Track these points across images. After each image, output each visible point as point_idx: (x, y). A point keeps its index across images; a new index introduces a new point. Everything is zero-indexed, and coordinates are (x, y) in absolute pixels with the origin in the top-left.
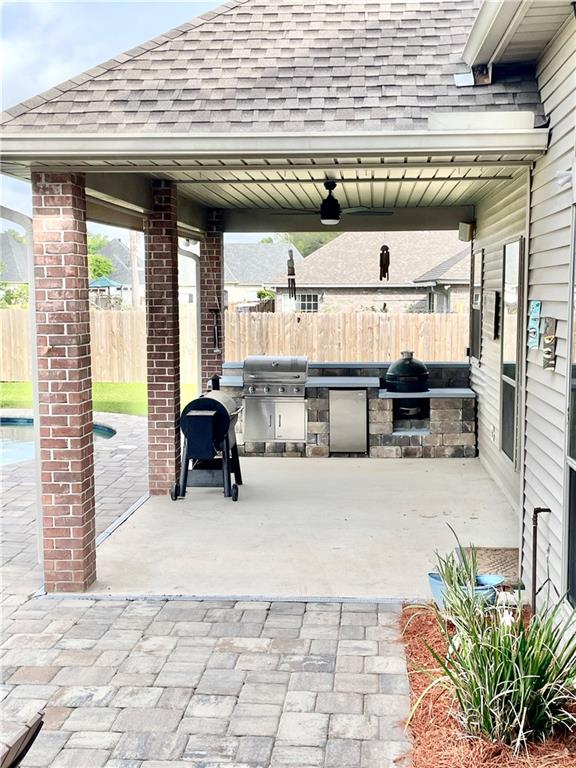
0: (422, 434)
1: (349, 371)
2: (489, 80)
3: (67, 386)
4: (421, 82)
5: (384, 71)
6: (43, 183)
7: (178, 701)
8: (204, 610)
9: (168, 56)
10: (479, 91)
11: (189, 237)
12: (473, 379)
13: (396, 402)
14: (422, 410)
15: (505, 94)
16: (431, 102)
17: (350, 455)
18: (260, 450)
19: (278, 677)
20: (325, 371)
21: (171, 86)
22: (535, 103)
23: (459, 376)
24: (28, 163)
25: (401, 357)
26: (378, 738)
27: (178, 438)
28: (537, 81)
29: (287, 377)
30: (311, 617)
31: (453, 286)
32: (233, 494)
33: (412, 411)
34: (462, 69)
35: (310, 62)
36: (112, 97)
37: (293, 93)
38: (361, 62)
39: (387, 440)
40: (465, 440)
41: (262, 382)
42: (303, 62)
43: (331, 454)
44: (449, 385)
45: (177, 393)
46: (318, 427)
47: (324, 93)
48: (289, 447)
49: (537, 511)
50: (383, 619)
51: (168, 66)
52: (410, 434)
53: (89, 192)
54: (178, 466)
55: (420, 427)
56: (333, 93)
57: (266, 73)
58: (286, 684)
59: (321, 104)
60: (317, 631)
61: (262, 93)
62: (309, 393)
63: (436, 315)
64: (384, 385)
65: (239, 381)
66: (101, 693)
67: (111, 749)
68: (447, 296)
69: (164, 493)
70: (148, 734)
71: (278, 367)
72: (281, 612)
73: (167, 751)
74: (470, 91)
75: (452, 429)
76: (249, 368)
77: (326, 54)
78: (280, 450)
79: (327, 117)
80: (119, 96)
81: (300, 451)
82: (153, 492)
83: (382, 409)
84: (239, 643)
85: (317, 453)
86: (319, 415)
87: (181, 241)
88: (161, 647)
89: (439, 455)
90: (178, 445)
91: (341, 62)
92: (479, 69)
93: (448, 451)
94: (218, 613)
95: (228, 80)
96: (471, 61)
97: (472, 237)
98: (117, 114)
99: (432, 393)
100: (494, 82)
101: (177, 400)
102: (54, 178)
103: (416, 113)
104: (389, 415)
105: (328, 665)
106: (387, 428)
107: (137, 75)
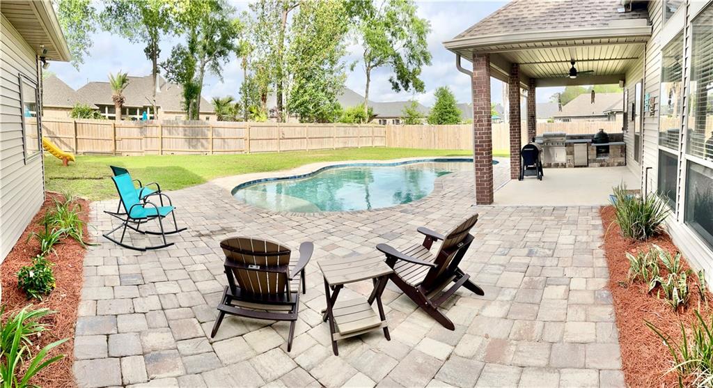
0: (607, 158)
1: (581, 137)
2: (630, 10)
3: (484, 133)
4: (605, 11)
5: (592, 8)
6: (476, 58)
7: (523, 233)
8: (531, 209)
9: (517, 7)
10: (626, 14)
11: (525, 89)
12: (625, 138)
13: (597, 147)
14: (607, 150)
15: (636, 15)
16: (610, 17)
17: (582, 166)
18: (549, 166)
19: (557, 226)
20: (572, 137)
21: (518, 17)
22: (648, 18)
23: (619, 138)
24: (471, 50)
25: (599, 131)
26: (593, 241)
27: (521, 159)
28: (647, 10)
29: (559, 139)
30: (569, 210)
31: (617, 112)
32: (540, 178)
33: (603, 150)
34: (620, 6)
35: (565, 6)
36: (499, 22)
37: (559, 17)
38: (584, 5)
39: (594, 161)
40: (622, 160)
41: (550, 140)
42: (563, 6)
43: (575, 167)
44: (616, 141)
45: (520, 143)
46: (570, 157)
47: (570, 16)
48: (560, 164)
49: (647, 168)
50: (594, 210)
51: (517, 10)
52: (602, 158)
53: (492, 65)
54: (521, 169)
55: (605, 156)
56: (573, 16)
57: (550, 10)
58: (561, 228)
59: (569, 20)
60: (571, 214)
61: (549, 18)
62: (567, 145)
63: (611, 122)
64: (593, 142)
65: (542, 141)
66: (496, 231)
67: (500, 245)
68: (615, 116)
69: (516, 178)
70: (513, 241)
71: (555, 136)
72: (558, 210)
73: (519, 246)
74: (624, 14)
75: (617, 156)
76: (545, 136)
77: (571, 3)
78: (557, 165)
79: (572, 25)
80: (501, 22)
81: (564, 166)
82: (512, 178)
83: (593, 150)
84: (543, 218)
85: (570, 166)
86: (571, 153)
87: (521, 90)
88: (516, 219)
89: (613, 165)
90: (521, 162)
91: (576, 5)
92: (627, 6)
93: (616, 164)
94: (536, 210)
95: (537, 13)
96: (623, 4)
97: (624, 86)
98: (501, 28)
99: (610, 144)
100: (632, 10)
101: (520, 146)
102: (480, 56)
103: (604, 22)
104: (595, 152)
105: (575, 223)
106: (595, 157)
107: (507, 14)
